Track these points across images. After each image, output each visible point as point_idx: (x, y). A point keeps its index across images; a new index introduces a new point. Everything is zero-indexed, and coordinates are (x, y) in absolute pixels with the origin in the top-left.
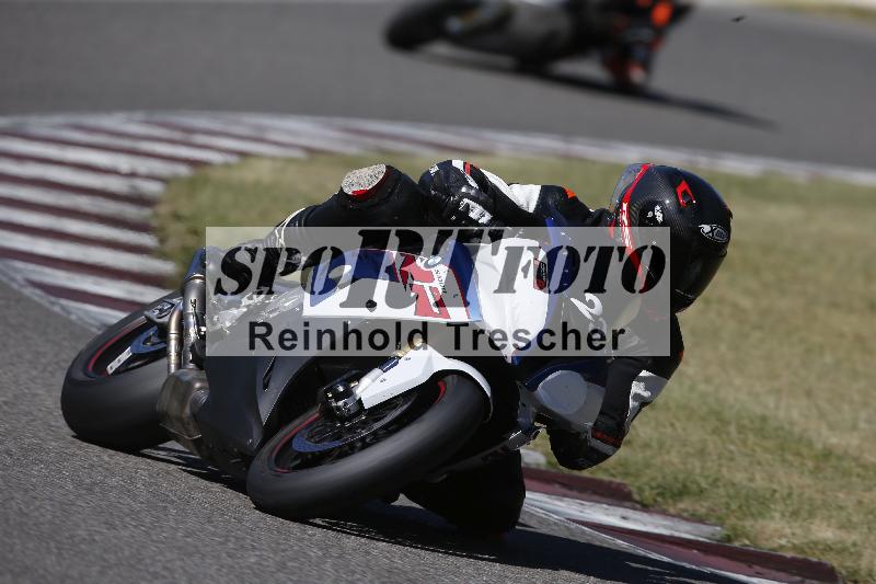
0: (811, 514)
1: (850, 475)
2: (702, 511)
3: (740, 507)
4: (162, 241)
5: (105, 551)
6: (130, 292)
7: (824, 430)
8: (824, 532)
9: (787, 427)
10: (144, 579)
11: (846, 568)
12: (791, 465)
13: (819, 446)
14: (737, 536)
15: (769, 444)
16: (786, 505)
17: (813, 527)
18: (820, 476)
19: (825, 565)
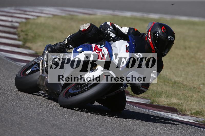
0: (171, 97)
1: (181, 87)
2: (146, 96)
3: (155, 95)
4: (19, 37)
5: (6, 109)
6: (12, 49)
7: (174, 77)
8: (174, 101)
9: (165, 76)
10: (15, 115)
11: (180, 109)
12: (167, 85)
13: (173, 81)
14: (154, 102)
15: (161, 80)
16: (165, 94)
17: (172, 100)
18: (173, 88)
19: (175, 108)
